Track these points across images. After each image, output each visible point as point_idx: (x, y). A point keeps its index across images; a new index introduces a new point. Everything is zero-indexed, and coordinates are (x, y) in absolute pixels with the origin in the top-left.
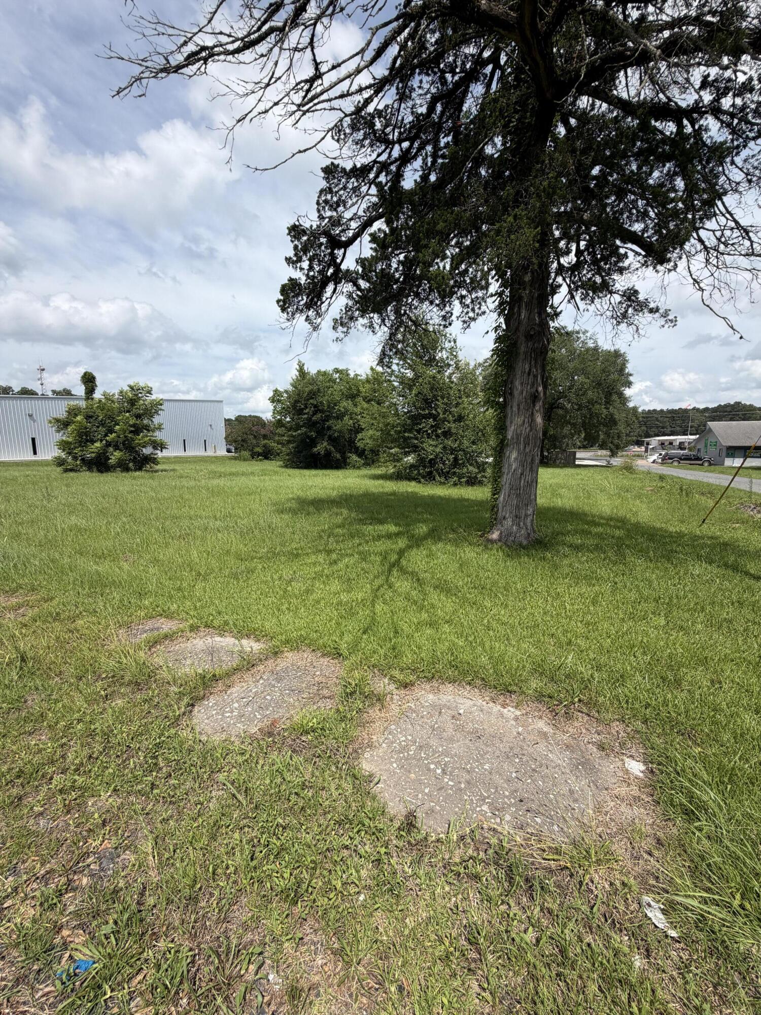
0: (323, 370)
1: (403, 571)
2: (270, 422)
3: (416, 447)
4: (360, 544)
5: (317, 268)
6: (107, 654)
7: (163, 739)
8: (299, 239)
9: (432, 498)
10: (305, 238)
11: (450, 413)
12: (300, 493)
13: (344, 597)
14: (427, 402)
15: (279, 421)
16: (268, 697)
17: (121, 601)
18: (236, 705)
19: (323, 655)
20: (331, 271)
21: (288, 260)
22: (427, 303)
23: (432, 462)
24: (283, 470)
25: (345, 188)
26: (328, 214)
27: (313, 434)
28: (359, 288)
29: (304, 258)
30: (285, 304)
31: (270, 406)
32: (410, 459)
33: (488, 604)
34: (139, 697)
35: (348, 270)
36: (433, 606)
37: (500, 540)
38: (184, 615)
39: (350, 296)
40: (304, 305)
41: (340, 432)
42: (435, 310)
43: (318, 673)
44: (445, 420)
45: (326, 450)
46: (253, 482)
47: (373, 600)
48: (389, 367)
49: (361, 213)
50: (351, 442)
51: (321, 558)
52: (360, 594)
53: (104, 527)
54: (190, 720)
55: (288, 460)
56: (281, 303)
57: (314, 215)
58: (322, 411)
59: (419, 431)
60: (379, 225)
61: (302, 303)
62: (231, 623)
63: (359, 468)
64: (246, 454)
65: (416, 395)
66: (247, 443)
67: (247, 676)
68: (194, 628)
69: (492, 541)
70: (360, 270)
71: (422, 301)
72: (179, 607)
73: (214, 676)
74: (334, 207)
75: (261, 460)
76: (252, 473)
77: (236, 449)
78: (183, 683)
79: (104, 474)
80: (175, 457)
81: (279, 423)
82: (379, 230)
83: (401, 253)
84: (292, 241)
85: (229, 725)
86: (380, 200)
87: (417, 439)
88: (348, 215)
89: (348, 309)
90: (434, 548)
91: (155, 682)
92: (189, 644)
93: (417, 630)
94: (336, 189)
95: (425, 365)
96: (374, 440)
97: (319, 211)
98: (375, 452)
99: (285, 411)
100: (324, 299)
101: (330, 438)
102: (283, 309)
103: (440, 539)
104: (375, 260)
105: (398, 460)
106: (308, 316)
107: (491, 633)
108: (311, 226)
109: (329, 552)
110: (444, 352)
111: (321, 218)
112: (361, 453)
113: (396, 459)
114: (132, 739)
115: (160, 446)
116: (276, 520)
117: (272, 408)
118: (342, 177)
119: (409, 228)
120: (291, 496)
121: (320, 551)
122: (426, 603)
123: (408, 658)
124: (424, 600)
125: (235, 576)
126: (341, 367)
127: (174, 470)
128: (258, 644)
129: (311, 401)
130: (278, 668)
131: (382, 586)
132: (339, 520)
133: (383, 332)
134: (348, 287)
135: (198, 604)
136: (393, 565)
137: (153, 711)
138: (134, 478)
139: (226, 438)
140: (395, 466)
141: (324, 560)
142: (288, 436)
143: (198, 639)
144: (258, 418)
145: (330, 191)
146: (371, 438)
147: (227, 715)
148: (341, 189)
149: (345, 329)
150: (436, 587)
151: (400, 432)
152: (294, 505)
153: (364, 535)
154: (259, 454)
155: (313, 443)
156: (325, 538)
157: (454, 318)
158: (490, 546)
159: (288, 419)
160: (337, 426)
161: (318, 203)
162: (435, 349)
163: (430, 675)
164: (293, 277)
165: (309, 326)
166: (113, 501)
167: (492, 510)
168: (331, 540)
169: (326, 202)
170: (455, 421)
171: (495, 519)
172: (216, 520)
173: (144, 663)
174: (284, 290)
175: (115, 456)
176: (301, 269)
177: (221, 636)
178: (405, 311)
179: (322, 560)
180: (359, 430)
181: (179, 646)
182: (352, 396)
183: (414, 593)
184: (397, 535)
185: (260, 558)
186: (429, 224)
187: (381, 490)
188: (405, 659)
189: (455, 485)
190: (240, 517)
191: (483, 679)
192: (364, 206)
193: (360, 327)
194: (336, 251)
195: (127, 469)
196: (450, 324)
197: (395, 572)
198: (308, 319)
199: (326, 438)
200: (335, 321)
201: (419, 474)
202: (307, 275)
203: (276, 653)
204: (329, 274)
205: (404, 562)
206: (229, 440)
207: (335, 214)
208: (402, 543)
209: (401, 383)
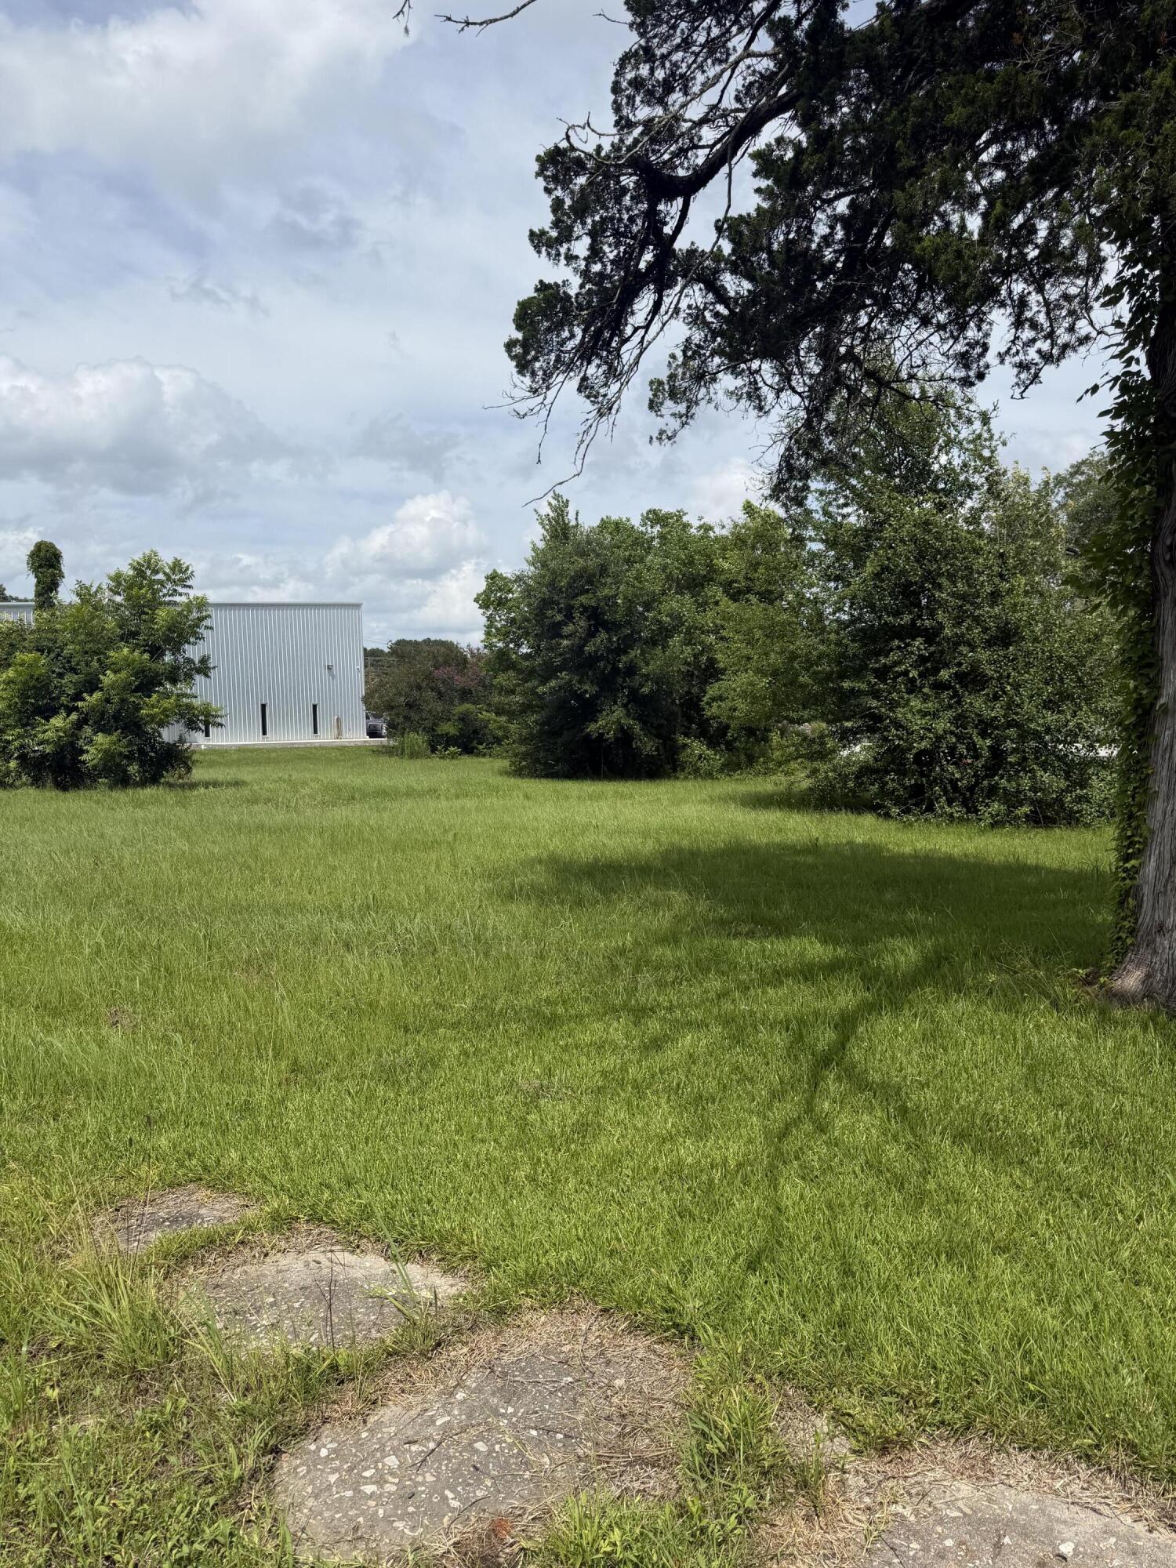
0: (614, 517)
1: (858, 1081)
2: (477, 656)
3: (878, 718)
4: (723, 995)
5: (610, 253)
6: (63, 1283)
7: (197, 1546)
8: (565, 184)
9: (926, 861)
10: (582, 180)
11: (977, 620)
12: (556, 845)
13: (688, 1151)
14: (909, 594)
15: (502, 655)
16: (480, 1446)
17: (103, 1134)
18: (392, 1461)
19: (634, 1329)
20: (648, 257)
21: (538, 239)
22: (913, 322)
23: (926, 759)
24: (512, 781)
25: (686, 44)
26: (643, 113)
27: (589, 689)
28: (721, 296)
29: (578, 229)
30: (526, 352)
31: (479, 617)
32: (859, 751)
33: (1128, 1197)
34: (139, 1413)
35: (692, 253)
36: (956, 1197)
37: (1149, 994)
38: (258, 1182)
39: (696, 318)
40: (578, 348)
41: (658, 681)
42: (935, 339)
43: (619, 1382)
44: (958, 641)
45: (621, 729)
46: (431, 814)
47: (772, 1167)
48: (800, 503)
49: (729, 102)
50: (692, 704)
51: (617, 1030)
52: (733, 1147)
53: (65, 932)
54: (270, 1492)
55: (525, 756)
56: (518, 350)
57: (606, 120)
58: (611, 627)
59: (882, 673)
60: (779, 130)
61: (570, 345)
62: (380, 1214)
63: (709, 775)
64: (418, 739)
65: (877, 576)
66: (419, 710)
67: (421, 1374)
68: (282, 1223)
69: (1125, 999)
70: (727, 247)
71: (897, 318)
72: (243, 1159)
73: (334, 1367)
74: (658, 94)
75: (453, 756)
76: (433, 792)
77: (392, 726)
78: (253, 1382)
79: (70, 795)
80: (241, 750)
81: (502, 661)
82: (780, 141)
83: (838, 197)
84: (548, 191)
85: (373, 1519)
86: (780, 64)
87: (876, 694)
88: (695, 111)
89: (691, 350)
90: (943, 1012)
91: (181, 1371)
92: (268, 1268)
93: (910, 1270)
94: (664, 50)
95: (899, 489)
96: (755, 700)
97: (617, 108)
98: (756, 733)
99: (514, 631)
100: (629, 330)
101: (634, 697)
102: (523, 366)
103: (959, 987)
104: (765, 220)
105: (823, 755)
106: (584, 379)
107: (1146, 1291)
108: (599, 148)
109: (640, 1014)
110: (955, 451)
111: (624, 124)
112: (715, 736)
113: (816, 751)
114: (120, 1535)
115: (203, 719)
116: (498, 920)
117: (484, 620)
118: (681, 18)
119: (865, 129)
120: (533, 854)
121: (614, 1010)
122: (931, 1185)
123: (887, 1360)
124: (924, 1174)
125: (389, 1076)
126: (667, 507)
127: (237, 784)
128: (449, 1279)
129: (582, 599)
130: (506, 1358)
131: (796, 1122)
132: (664, 920)
133: (789, 407)
134: (696, 295)
135: (293, 1154)
136: (825, 1061)
137: (172, 1459)
138: (140, 805)
139: (366, 700)
140: (814, 772)
141: (627, 1036)
142: (524, 694)
143: (292, 1255)
144: (448, 646)
145: (646, 54)
146: (744, 695)
147: (369, 1489)
148: (678, 48)
149: (682, 408)
150: (960, 1137)
151: (828, 677)
152: (540, 877)
153: (733, 966)
154: (449, 741)
155: (589, 709)
156: (628, 971)
157: (991, 357)
158: (1118, 1013)
159: (525, 650)
160: (654, 663)
161: (616, 89)
162: (927, 442)
163: (956, 1418)
164: (549, 280)
165: (587, 405)
166: (88, 862)
167: (1121, 903)
168: (646, 977)
169: (637, 83)
170: (989, 644)
171: (1132, 932)
172: (341, 917)
173: (154, 1316)
174: (525, 315)
175: (97, 746)
176: (571, 258)
177: (354, 1249)
178: (851, 348)
179: (618, 1037)
180: (711, 672)
181: (242, 1271)
182: (693, 583)
183: (892, 1151)
184: (832, 968)
185: (455, 1025)
186: (921, 112)
187: (777, 839)
188: (877, 1359)
189: (996, 824)
190: (403, 911)
191: (1132, 1447)
192: (737, 83)
193: (721, 397)
194: (661, 207)
195: (123, 781)
196: (981, 376)
197: (832, 1084)
198: (584, 386)
199: (623, 696)
200: (656, 385)
201: (883, 792)
202: (586, 274)
203: (500, 1312)
204: (642, 265)
205: (856, 1053)
206: (375, 703)
207: (659, 111)
208: (846, 997)
209: (831, 544)
